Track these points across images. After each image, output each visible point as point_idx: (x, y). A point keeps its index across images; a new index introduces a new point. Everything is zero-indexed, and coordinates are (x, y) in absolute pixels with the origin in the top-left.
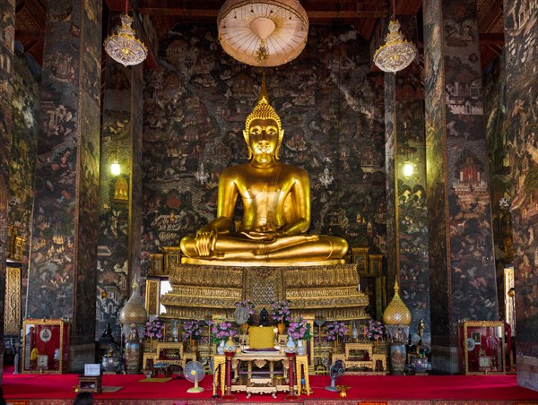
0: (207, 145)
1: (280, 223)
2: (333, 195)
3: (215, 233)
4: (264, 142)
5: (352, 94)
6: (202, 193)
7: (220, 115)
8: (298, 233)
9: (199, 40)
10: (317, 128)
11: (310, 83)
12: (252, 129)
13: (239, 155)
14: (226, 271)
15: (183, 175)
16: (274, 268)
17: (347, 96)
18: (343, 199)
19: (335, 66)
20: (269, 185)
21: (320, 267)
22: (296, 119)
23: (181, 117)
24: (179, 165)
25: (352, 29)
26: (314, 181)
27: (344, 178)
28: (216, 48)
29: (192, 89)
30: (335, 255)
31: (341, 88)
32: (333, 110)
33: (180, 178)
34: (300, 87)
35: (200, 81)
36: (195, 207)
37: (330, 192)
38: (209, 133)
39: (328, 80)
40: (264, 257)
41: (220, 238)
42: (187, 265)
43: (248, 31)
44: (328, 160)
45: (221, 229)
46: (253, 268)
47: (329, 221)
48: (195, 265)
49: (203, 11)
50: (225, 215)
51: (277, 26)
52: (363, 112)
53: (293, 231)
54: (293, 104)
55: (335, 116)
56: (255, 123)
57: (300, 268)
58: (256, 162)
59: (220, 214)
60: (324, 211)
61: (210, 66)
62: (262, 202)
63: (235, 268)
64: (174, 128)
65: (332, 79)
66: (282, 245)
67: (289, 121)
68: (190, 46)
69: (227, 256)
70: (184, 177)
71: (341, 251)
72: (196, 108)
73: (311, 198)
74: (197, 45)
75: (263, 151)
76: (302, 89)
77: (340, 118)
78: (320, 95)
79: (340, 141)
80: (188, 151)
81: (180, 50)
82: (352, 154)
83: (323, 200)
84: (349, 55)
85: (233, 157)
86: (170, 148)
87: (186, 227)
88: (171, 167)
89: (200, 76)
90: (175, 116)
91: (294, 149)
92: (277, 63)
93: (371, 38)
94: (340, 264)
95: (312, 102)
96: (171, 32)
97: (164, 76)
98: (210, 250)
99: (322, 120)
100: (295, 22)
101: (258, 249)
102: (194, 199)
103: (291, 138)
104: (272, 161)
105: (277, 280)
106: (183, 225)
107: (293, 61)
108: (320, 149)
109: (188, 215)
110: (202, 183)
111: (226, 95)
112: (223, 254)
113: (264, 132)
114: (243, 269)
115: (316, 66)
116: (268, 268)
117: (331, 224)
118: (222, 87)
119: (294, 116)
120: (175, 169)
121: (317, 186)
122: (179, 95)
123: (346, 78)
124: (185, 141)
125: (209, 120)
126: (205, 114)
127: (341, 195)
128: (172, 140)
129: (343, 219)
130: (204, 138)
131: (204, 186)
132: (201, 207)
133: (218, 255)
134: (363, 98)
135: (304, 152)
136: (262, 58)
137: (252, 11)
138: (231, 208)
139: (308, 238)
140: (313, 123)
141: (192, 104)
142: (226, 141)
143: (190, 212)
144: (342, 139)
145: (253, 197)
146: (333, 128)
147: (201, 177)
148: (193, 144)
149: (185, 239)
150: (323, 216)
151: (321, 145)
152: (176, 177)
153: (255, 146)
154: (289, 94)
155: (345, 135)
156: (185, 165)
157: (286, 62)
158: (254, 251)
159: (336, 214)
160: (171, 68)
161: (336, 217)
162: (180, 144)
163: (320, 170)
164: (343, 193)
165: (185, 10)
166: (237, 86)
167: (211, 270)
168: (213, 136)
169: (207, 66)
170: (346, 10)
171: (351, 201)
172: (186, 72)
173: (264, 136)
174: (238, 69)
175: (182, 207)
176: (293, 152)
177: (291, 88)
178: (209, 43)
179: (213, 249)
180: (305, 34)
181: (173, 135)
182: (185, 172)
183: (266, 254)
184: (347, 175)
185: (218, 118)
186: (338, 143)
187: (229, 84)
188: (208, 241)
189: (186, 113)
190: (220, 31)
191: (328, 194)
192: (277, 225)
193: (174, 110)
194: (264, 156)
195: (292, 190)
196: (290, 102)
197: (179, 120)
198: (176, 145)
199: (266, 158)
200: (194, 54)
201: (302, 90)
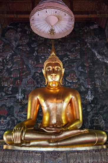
0: (23, 79)
1: (64, 122)
2: (94, 107)
3: (24, 128)
4: (53, 74)
5: (99, 53)
6: (20, 107)
7: (31, 64)
8: (75, 128)
9: (21, 29)
10: (82, 70)
11: (77, 48)
12: (47, 68)
13: (41, 85)
14: (31, 154)
15: (9, 96)
16: (62, 152)
17: (96, 54)
18: (100, 109)
19: (89, 40)
20: (57, 99)
21: (90, 151)
22: (71, 65)
23: (10, 65)
24: (8, 90)
25: (95, 24)
26: (83, 99)
27: (100, 97)
28: (29, 33)
29: (17, 51)
30: (99, 143)
31: (93, 50)
32: (90, 61)
33: (8, 98)
34: (72, 50)
35: (21, 48)
36: (15, 115)
37: (93, 105)
38: (25, 73)
39: (86, 46)
40: (55, 144)
41: (28, 132)
42: (7, 150)
43: (45, 22)
44: (90, 87)
45: (28, 126)
46: (48, 152)
47: (93, 123)
48: (11, 150)
49: (23, 15)
50: (32, 118)
51: (59, 19)
52: (106, 61)
53: (73, 127)
54: (69, 58)
55: (91, 64)
56: (49, 64)
57: (78, 152)
58: (49, 86)
59: (28, 117)
60: (90, 116)
61: (26, 41)
62: (53, 109)
63: (36, 152)
64: (6, 71)
65: (88, 46)
66: (66, 136)
67: (67, 67)
68: (17, 32)
69: (32, 143)
70: (10, 97)
71: (103, 139)
72: (19, 61)
73: (82, 108)
74: (21, 32)
75: (53, 80)
76: (73, 50)
77: (94, 65)
78: (82, 54)
79: (95, 77)
80: (13, 83)
81: (12, 34)
82: (102, 84)
83: (88, 110)
84: (96, 35)
85: (37, 86)
86: (3, 81)
87: (10, 127)
88: (4, 92)
89: (22, 45)
90: (8, 65)
91: (71, 81)
92: (60, 37)
93: (105, 27)
94: (103, 149)
95: (79, 57)
96: (8, 26)
97: (3, 46)
98: (21, 140)
99: (85, 66)
100: (67, 17)
101: (51, 139)
102: (15, 110)
103: (69, 76)
104: (58, 86)
105: (64, 160)
106: (8, 126)
107: (68, 35)
108: (85, 81)
109: (11, 119)
110: (20, 100)
111: (34, 54)
112: (29, 143)
113: (53, 69)
114: (42, 152)
115: (79, 40)
116: (58, 152)
117: (95, 124)
118: (33, 50)
119: (70, 64)
120: (6, 93)
121: (85, 102)
122: (10, 55)
123: (95, 46)
124: (12, 78)
125: (25, 66)
126: (23, 64)
127: (99, 107)
128: (5, 77)
129: (101, 121)
130: (22, 76)
131: (21, 102)
132: (19, 115)
133: (26, 143)
134: (105, 55)
135: (76, 83)
136: (52, 33)
137: (46, 12)
138: (35, 113)
139: (82, 131)
140: (80, 67)
141: (17, 59)
142: (34, 77)
143: (12, 118)
144: (96, 76)
145: (48, 106)
146: (90, 70)
147: (19, 96)
148: (16, 79)
149: (6, 132)
150: (89, 120)
151: (85, 79)
152: (6, 97)
153: (49, 77)
154: (67, 53)
155: (98, 74)
156: (11, 91)
157: (64, 36)
158: (49, 141)
159: (97, 118)
160: (7, 42)
161: (97, 120)
162: (9, 79)
163: (86, 92)
164: (100, 106)
165: (15, 15)
166: (40, 50)
167: (21, 153)
168: (27, 75)
169: (25, 41)
170: (92, 14)
171: (104, 110)
172: (14, 44)
173: (54, 71)
174: (40, 42)
175: (8, 115)
176: (71, 83)
177: (68, 51)
178: (26, 30)
179: (23, 139)
180: (73, 23)
181: (6, 75)
182: (11, 94)
183: (56, 142)
184: (101, 95)
185: (30, 66)
186: (94, 78)
187: (36, 49)
188: (20, 133)
189: (13, 63)
190: (31, 22)
191: (91, 106)
192: (62, 124)
193: (7, 62)
194: (54, 83)
195: (71, 102)
196: (68, 57)
197: (9, 67)
198: (7, 80)
199: (55, 84)
200: (19, 35)
201: (73, 52)
